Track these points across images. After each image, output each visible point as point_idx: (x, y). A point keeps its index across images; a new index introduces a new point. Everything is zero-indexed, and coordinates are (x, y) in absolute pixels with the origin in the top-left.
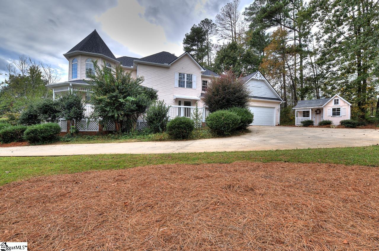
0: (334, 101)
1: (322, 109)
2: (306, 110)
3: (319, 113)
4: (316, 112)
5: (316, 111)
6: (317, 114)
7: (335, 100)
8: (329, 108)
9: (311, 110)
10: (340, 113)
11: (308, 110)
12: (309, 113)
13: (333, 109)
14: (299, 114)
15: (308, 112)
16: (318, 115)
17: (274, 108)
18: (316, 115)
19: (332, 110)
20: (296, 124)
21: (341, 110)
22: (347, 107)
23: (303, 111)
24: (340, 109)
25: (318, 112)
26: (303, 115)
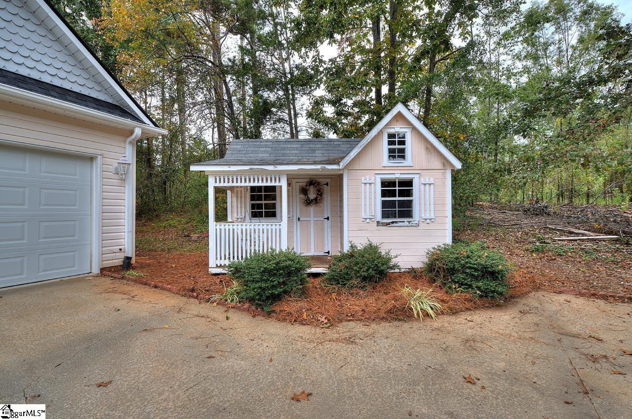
0: (385, 139)
1: (338, 179)
2: (260, 184)
3: (316, 201)
4: (302, 196)
5: (304, 191)
6: (308, 202)
7: (391, 136)
8: (367, 177)
9: (284, 184)
10: (410, 203)
11: (273, 184)
12: (274, 198)
13: (384, 184)
14: (235, 200)
15: (271, 192)
16: (312, 209)
17: (91, 159)
18: (305, 208)
19: (379, 188)
20: (212, 262)
21: (415, 188)
22: (439, 174)
23: (253, 189)
24: (409, 183)
25: (312, 195)
26: (253, 207)
